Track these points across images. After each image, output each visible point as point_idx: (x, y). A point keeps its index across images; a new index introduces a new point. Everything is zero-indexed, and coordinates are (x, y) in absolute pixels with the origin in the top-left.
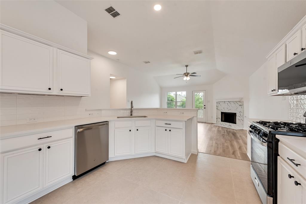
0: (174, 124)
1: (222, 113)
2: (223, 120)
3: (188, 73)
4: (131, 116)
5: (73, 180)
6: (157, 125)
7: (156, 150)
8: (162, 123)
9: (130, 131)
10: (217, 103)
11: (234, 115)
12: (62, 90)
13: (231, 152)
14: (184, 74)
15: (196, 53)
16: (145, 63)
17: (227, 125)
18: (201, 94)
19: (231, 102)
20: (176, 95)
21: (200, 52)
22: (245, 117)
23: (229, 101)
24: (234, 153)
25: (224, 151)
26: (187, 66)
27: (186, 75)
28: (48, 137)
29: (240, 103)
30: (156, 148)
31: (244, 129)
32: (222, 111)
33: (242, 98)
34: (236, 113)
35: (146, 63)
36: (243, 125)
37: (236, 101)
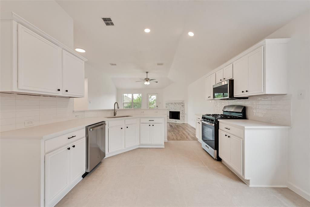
0: (156, 120)
1: (170, 112)
2: (171, 117)
3: (148, 79)
4: (115, 117)
5: (83, 178)
6: (141, 122)
7: (141, 143)
8: (147, 120)
9: (122, 128)
10: (166, 104)
11: (178, 113)
12: (67, 91)
13: (185, 137)
14: (145, 79)
15: (159, 64)
16: (111, 65)
17: (174, 121)
18: (154, 97)
19: (176, 104)
20: (133, 97)
21: (162, 64)
22: (186, 114)
23: (175, 103)
24: (187, 137)
25: (181, 137)
26: (147, 73)
27: (146, 80)
28: (73, 137)
29: (182, 104)
30: (141, 141)
31: (185, 123)
32: (170, 111)
33: (183, 101)
34: (180, 112)
35: (113, 65)
36: (184, 120)
37: (180, 103)
